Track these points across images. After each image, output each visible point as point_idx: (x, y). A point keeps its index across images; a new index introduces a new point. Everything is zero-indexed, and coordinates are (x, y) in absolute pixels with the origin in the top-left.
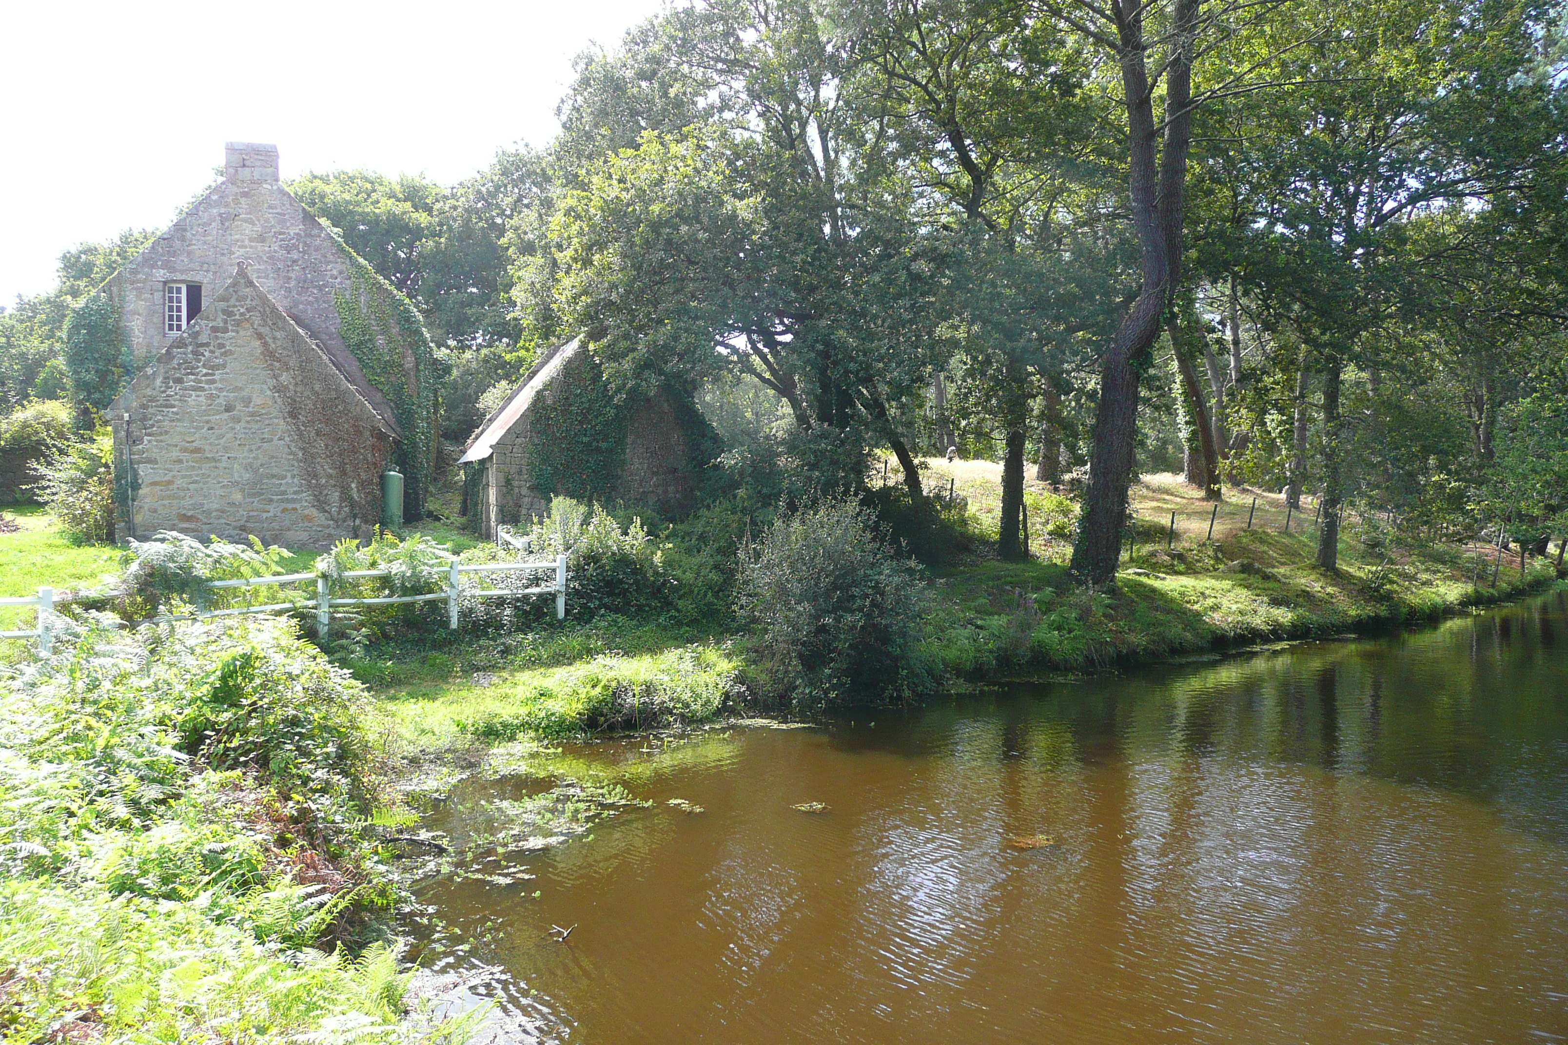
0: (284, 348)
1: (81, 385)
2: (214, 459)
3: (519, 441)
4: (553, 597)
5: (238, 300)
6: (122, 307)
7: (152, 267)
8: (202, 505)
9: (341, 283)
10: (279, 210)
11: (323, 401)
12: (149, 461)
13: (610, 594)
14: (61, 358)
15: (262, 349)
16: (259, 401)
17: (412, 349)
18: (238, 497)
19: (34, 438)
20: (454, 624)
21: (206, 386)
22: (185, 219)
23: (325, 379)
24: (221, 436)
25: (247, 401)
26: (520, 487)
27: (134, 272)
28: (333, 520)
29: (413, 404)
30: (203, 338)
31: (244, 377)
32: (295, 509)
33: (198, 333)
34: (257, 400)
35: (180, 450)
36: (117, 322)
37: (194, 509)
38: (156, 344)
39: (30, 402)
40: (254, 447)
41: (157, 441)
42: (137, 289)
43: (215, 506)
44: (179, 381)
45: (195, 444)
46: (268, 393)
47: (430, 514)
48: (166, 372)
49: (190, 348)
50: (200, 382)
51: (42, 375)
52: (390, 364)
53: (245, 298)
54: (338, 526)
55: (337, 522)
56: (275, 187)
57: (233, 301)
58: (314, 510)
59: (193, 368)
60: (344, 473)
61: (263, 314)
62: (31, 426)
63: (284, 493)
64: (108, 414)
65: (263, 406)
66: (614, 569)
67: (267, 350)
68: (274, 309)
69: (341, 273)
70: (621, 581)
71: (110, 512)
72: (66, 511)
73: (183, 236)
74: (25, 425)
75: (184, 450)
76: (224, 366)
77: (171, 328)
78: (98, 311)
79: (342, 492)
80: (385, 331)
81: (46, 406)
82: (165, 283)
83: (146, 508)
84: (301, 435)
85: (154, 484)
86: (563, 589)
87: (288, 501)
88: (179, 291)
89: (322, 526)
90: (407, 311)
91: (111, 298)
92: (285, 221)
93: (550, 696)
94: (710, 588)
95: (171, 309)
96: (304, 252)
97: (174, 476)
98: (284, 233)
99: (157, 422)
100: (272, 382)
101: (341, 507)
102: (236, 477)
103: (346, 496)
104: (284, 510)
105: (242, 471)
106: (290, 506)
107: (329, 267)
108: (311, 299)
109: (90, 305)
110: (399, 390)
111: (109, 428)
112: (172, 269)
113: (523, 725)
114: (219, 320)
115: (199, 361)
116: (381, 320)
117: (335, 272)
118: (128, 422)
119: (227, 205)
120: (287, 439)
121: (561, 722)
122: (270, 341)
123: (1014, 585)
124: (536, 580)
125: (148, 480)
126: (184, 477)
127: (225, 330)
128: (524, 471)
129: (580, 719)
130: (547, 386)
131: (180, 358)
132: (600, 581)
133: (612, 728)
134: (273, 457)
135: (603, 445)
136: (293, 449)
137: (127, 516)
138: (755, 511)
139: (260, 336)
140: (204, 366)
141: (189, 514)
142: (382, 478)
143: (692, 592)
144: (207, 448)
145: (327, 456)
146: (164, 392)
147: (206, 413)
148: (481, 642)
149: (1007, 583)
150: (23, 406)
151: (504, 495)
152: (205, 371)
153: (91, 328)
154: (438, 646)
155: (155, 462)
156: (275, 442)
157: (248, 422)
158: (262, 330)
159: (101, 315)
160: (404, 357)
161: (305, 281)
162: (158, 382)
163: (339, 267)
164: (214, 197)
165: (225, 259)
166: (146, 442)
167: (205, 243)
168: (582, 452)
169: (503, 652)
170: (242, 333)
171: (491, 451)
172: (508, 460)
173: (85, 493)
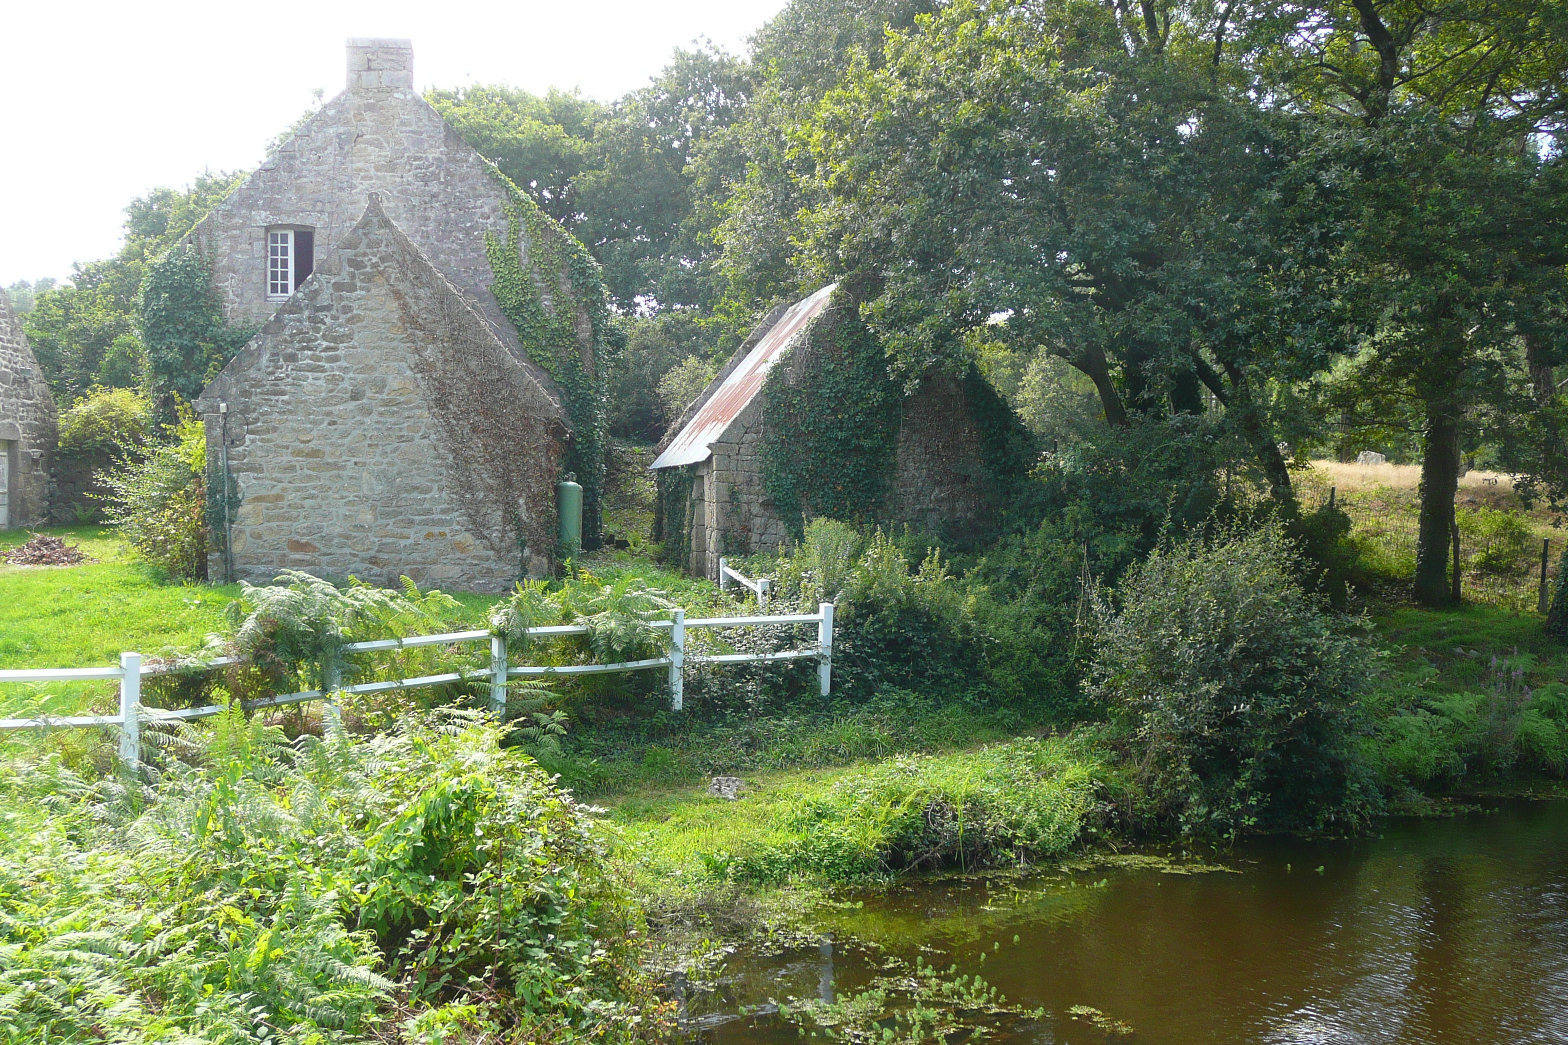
0: (429, 312)
1: (162, 368)
2: (336, 466)
3: (749, 437)
4: (813, 663)
5: (369, 246)
6: (213, 262)
7: (251, 207)
8: (320, 528)
9: (494, 224)
10: (414, 128)
11: (481, 384)
12: (251, 468)
13: (893, 660)
14: (137, 332)
15: (401, 313)
16: (396, 386)
17: (588, 311)
18: (367, 517)
19: (98, 438)
20: (678, 703)
21: (327, 365)
22: (293, 143)
23: (484, 353)
24: (345, 435)
25: (380, 385)
26: (749, 503)
27: (228, 215)
28: (493, 549)
29: (590, 388)
30: (324, 299)
31: (377, 352)
32: (442, 534)
33: (316, 293)
34: (394, 383)
35: (292, 453)
36: (207, 282)
37: (311, 534)
38: (255, 311)
39: (94, 390)
40: (389, 449)
41: (262, 440)
42: (232, 237)
43: (338, 530)
44: (292, 358)
45: (311, 445)
46: (409, 373)
47: (610, 540)
48: (275, 347)
49: (306, 313)
50: (319, 359)
51: (108, 356)
52: (559, 333)
53: (378, 243)
54: (500, 558)
55: (498, 551)
56: (409, 97)
57: (362, 248)
58: (468, 535)
59: (310, 340)
60: (509, 484)
61: (402, 265)
62: (95, 421)
63: (429, 512)
64: (200, 404)
65: (401, 391)
66: (899, 624)
67: (407, 314)
68: (416, 258)
69: (494, 210)
70: (909, 641)
71: (201, 538)
72: (143, 537)
73: (291, 166)
74: (88, 421)
75: (298, 453)
76: (350, 337)
77: (274, 289)
78: (183, 268)
79: (506, 511)
80: (553, 287)
81: (114, 395)
82: (267, 229)
83: (248, 531)
84: (451, 432)
85: (258, 499)
86: (828, 653)
87: (434, 523)
88: (285, 239)
89: (480, 558)
90: (581, 260)
91: (199, 251)
92: (422, 141)
93: (832, 818)
94: (1035, 651)
95: (274, 263)
96: (447, 183)
97: (284, 489)
98: (420, 158)
99: (263, 414)
100: (413, 359)
101: (504, 532)
102: (365, 490)
103: (511, 516)
104: (429, 536)
105: (373, 481)
106: (436, 530)
107: (479, 203)
108: (455, 246)
109: (173, 260)
110: (571, 368)
111: (200, 424)
112: (275, 210)
113: (795, 862)
114: (344, 274)
115: (317, 330)
116: (548, 274)
117: (486, 209)
118: (226, 416)
119: (347, 123)
120: (433, 437)
121: (853, 856)
122: (411, 301)
123: (1467, 645)
124: (788, 639)
125: (249, 495)
126: (298, 490)
127: (352, 288)
128: (756, 480)
129: (880, 854)
130: (788, 359)
131: (293, 327)
132: (879, 640)
133: (925, 866)
134: (414, 462)
135: (867, 443)
136: (441, 451)
137: (223, 544)
138: (1092, 538)
139: (397, 295)
140: (324, 337)
141: (304, 540)
142: (558, 490)
143: (1011, 656)
144: (328, 449)
145: (486, 461)
146: (273, 373)
147: (326, 402)
148: (717, 732)
149: (1455, 644)
150: (86, 397)
151: (728, 516)
152: (325, 344)
153: (176, 291)
154: (657, 734)
155: (260, 469)
156: (417, 440)
157: (381, 414)
158: (401, 286)
159: (187, 273)
160: (577, 324)
161: (447, 223)
162: (265, 360)
163: (492, 201)
164: (331, 112)
165: (344, 194)
166: (248, 442)
167: (318, 174)
168: (836, 453)
169: (748, 745)
170: (374, 291)
171: (709, 452)
172: (733, 465)
173: (168, 513)
